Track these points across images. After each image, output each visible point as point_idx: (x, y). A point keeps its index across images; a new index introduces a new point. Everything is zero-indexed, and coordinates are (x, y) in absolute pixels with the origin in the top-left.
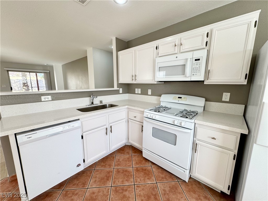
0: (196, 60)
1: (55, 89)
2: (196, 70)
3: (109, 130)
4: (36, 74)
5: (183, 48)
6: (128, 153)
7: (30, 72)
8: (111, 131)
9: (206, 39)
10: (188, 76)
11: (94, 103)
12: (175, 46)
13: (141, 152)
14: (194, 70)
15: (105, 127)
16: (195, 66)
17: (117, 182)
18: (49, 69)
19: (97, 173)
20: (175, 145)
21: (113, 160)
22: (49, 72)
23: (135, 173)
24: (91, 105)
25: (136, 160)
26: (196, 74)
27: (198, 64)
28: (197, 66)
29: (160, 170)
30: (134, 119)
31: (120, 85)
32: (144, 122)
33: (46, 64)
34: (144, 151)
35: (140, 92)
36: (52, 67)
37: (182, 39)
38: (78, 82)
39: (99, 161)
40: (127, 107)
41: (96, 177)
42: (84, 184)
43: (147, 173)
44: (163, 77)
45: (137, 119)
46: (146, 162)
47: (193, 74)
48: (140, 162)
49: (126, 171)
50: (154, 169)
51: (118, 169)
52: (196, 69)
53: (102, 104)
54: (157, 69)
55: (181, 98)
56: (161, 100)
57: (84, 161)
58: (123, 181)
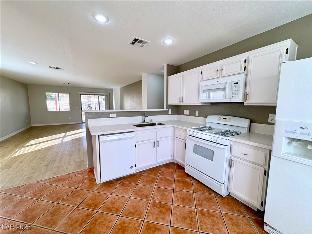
0: (235, 84)
1: (113, 109)
2: (235, 93)
3: (156, 144)
4: (99, 96)
5: (224, 73)
6: (173, 168)
7: (95, 95)
8: (158, 145)
9: (244, 65)
10: (227, 98)
11: (146, 122)
12: (217, 71)
13: (183, 169)
14: (233, 93)
15: (153, 141)
16: (234, 89)
17: (160, 185)
18: (109, 92)
19: (145, 177)
20: (213, 160)
21: (159, 171)
22: (109, 94)
23: (176, 182)
24: (143, 123)
25: (178, 174)
26: (235, 97)
27: (237, 87)
28: (236, 89)
29: (200, 185)
30: (179, 137)
31: (169, 107)
32: (187, 139)
33: (107, 88)
34: (187, 166)
35: (188, 114)
36: (112, 90)
37: (223, 65)
38: (133, 104)
39: (147, 170)
40: (173, 125)
41: (144, 179)
42: (135, 182)
43: (187, 185)
44: (205, 99)
45: (182, 137)
46: (188, 177)
47: (233, 97)
48: (182, 176)
49: (168, 180)
50: (194, 183)
51: (161, 178)
52: (235, 91)
53: (152, 123)
54: (201, 91)
55: (226, 119)
56: (206, 121)
57: (136, 166)
58: (164, 186)
